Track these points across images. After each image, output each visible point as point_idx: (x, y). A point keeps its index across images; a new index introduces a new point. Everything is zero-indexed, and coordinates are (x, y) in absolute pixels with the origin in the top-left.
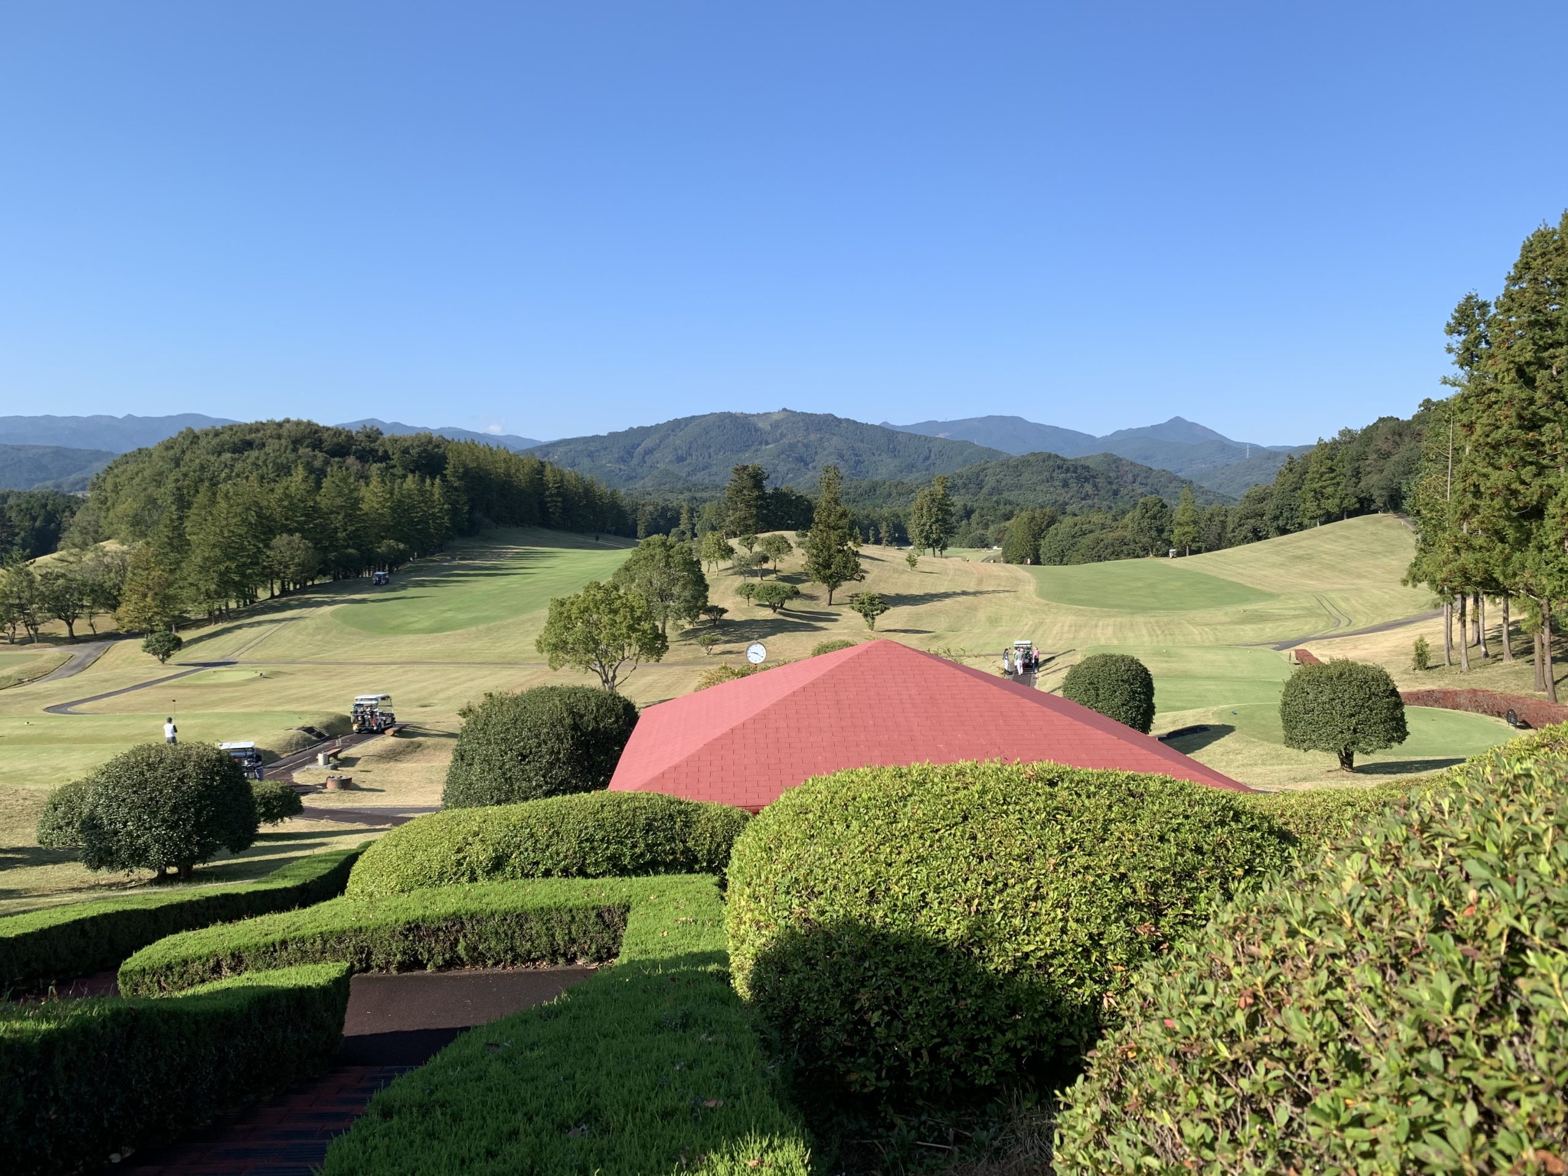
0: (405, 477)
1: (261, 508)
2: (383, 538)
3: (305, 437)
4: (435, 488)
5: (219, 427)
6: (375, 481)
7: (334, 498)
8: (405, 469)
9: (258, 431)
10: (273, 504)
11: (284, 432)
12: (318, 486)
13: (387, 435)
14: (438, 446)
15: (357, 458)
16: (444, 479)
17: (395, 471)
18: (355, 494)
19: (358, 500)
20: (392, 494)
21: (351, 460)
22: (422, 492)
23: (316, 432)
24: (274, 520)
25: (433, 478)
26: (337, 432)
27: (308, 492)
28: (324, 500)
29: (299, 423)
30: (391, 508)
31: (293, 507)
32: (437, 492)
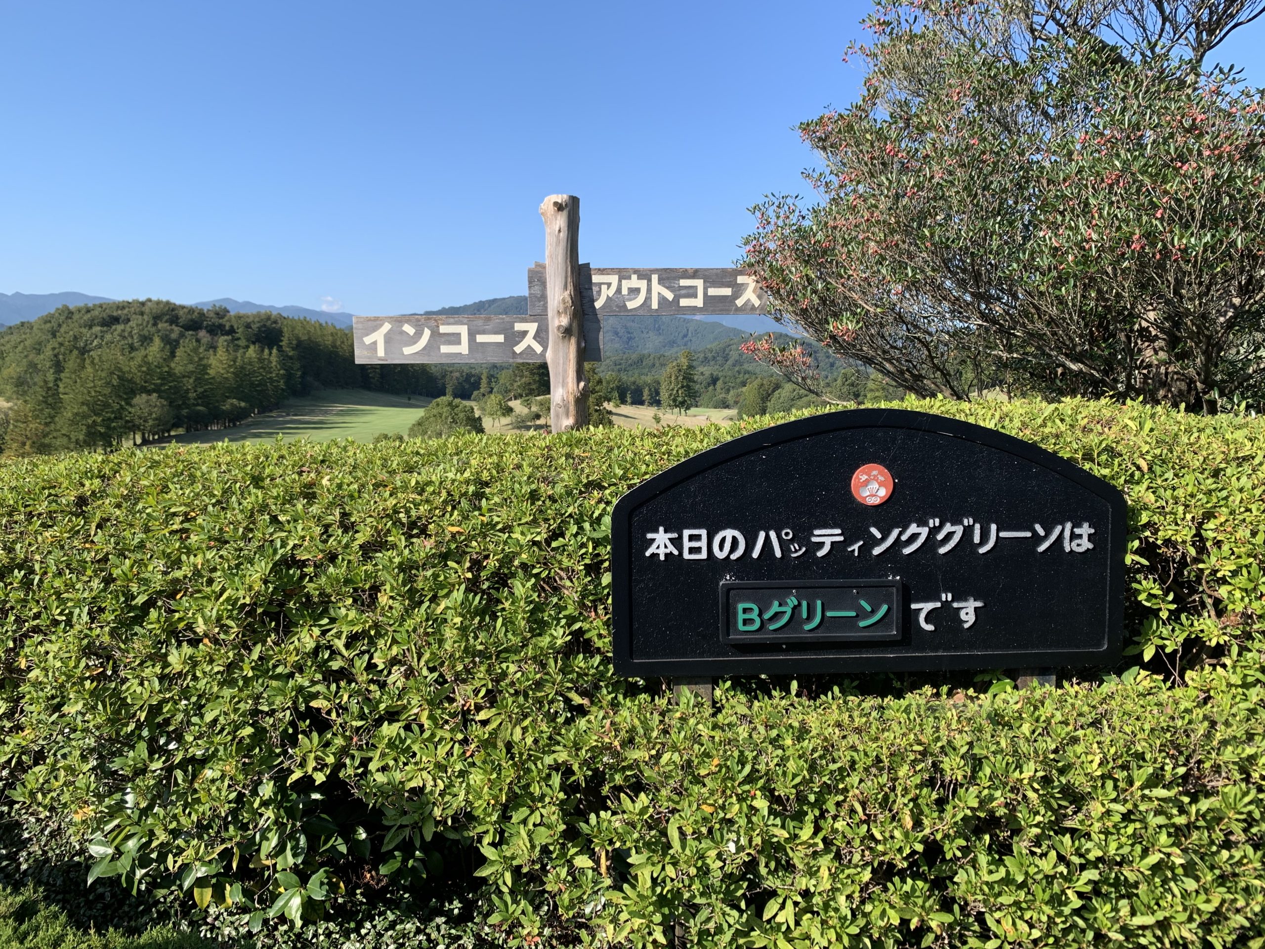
0: (247, 347)
1: (124, 373)
2: (228, 397)
3: (163, 314)
4: (273, 357)
5: (90, 305)
6: (221, 352)
7: (186, 365)
8: (248, 340)
9: (123, 308)
10: (134, 370)
11: (146, 309)
12: (173, 355)
13: (232, 313)
14: (275, 322)
15: (208, 332)
16: (280, 349)
17: (240, 343)
18: (205, 362)
19: (206, 367)
20: (235, 361)
21: (202, 334)
22: (261, 360)
23: (173, 310)
24: (135, 383)
25: (270, 349)
26: (191, 310)
27: (165, 359)
28: (179, 365)
29: (158, 303)
30: (233, 373)
31: (150, 372)
32: (274, 359)
